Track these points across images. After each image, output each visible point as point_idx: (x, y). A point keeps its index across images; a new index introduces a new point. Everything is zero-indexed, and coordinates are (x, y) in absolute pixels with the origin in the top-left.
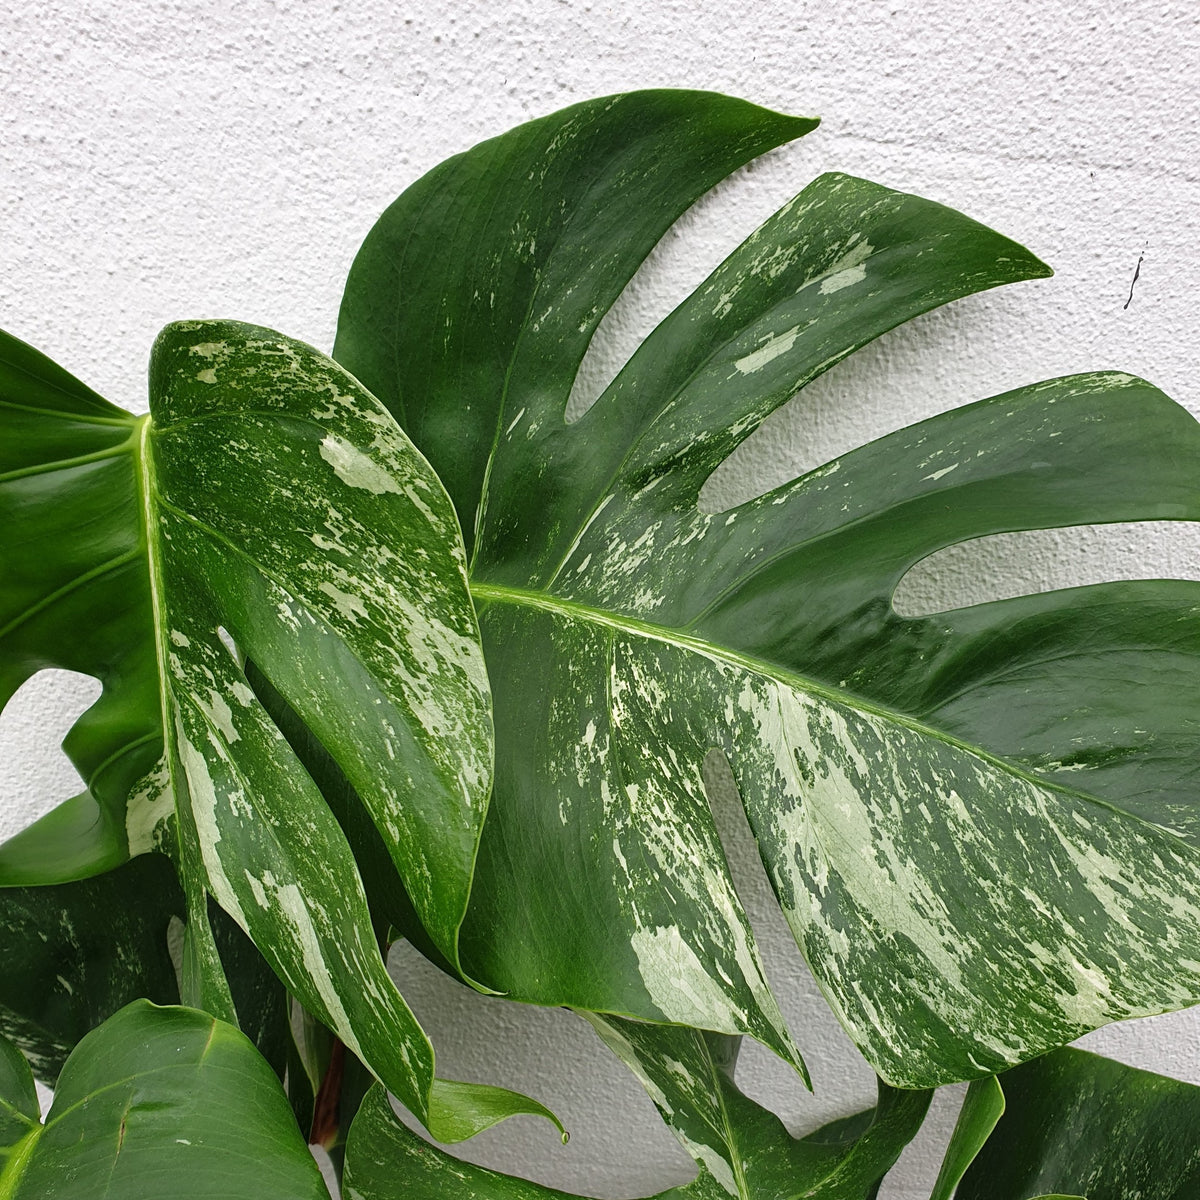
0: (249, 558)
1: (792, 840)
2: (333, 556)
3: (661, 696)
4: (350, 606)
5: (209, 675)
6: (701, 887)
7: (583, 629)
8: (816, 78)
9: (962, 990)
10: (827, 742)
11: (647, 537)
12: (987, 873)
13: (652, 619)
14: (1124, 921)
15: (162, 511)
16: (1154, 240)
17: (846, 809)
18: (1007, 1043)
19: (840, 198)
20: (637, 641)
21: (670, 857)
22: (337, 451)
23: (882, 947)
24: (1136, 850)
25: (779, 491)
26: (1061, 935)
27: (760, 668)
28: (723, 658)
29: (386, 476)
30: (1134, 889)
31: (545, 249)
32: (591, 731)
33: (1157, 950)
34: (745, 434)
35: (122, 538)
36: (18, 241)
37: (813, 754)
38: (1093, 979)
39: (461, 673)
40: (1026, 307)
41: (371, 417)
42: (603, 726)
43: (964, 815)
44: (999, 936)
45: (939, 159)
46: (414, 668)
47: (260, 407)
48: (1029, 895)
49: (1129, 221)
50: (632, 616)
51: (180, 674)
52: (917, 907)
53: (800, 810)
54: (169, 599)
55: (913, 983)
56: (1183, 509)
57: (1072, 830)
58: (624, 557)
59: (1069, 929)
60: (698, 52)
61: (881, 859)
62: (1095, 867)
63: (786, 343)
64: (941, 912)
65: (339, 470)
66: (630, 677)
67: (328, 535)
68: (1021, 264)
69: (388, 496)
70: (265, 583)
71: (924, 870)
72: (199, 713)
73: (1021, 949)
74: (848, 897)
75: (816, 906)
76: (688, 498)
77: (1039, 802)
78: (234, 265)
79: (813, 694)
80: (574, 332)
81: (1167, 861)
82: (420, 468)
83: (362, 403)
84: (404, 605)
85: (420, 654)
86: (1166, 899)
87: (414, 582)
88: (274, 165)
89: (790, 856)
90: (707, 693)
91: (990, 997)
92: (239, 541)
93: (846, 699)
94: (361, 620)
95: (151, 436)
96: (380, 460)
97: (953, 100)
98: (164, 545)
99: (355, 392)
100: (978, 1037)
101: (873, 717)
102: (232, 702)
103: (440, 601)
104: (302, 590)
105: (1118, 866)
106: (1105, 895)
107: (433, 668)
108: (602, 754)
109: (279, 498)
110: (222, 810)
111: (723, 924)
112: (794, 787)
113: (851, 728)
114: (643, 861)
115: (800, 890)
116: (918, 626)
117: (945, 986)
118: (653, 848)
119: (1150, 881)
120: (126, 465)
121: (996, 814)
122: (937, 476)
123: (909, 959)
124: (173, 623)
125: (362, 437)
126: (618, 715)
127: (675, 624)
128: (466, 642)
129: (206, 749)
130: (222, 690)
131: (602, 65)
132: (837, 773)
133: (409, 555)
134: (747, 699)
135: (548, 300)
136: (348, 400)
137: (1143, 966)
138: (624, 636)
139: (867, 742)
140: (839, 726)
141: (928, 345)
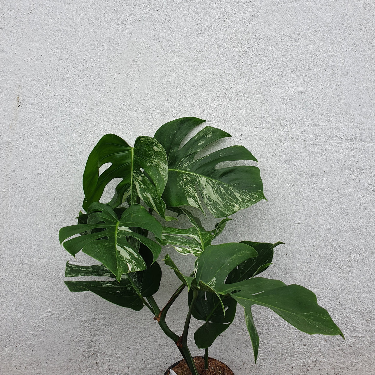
0: (144, 160)
1: (204, 193)
2: (154, 158)
3: (190, 178)
4: (155, 163)
5: (139, 174)
6: (194, 194)
7: (181, 172)
8: (205, 116)
9: (223, 207)
10: (208, 183)
11: (188, 163)
12: (226, 196)
13: (188, 171)
14: (240, 200)
15: (134, 157)
16: (242, 132)
17: (210, 189)
18: (228, 213)
19: (209, 128)
20: (187, 173)
21: (191, 192)
22: (155, 148)
23: (214, 203)
24: (242, 193)
25: (203, 158)
26: (233, 201)
27: (201, 176)
28: (196, 175)
29: (159, 150)
30: (241, 197)
31: (177, 132)
32: (182, 181)
33: (244, 203)
34: (199, 151)
35: (128, 161)
36: (117, 130)
37: (207, 184)
38: (237, 206)
39: (165, 169)
40: (230, 139)
41: (159, 144)
42: (183, 181)
43: (223, 190)
44: (227, 202)
45: (219, 124)
46: (161, 168)
47: (147, 144)
48: (230, 197)
49: (239, 131)
50: (186, 171)
51: (134, 175)
52: (218, 199)
53: (205, 190)
54: (134, 167)
55: (218, 206)
56: (246, 159)
57: (235, 191)
58: (185, 165)
59: (234, 201)
60: (193, 113)
61: (214, 194)
62: (237, 195)
63: (203, 142)
64: (221, 199)
65: (155, 150)
66: (186, 176)
67: (153, 156)
68: (228, 135)
69: (160, 151)
70: (146, 162)
71: (219, 195)
72: (137, 179)
73: (229, 203)
74: (210, 198)
75: (207, 199)
76: (193, 158)
77: (231, 188)
78: (141, 133)
79: (207, 178)
80: (180, 141)
81: (245, 194)
82: (163, 148)
83: (158, 143)
84: (160, 162)
85: (162, 167)
86: (245, 198)
87: (161, 160)
88: (147, 123)
89: (204, 194)
90: (195, 178)
91: (226, 208)
92: (143, 159)
93: (210, 179)
94: (156, 164)
95: (134, 149)
96: (159, 148)
97: (219, 118)
98: (134, 161)
99: (157, 142)
100: (225, 212)
101: (213, 180)
102: (142, 176)
103: (164, 161)
104: (150, 162)
105: (240, 195)
106: (238, 197)
107: (163, 168)
108: (183, 183)
109: (148, 153)
110: (140, 187)
111: (197, 198)
112: (205, 187)
113: (211, 181)
114: (188, 192)
115: (205, 197)
116: (217, 170)
117: (221, 207)
118: (189, 191)
119: (243, 196)
120: (131, 152)
121: (226, 189)
122: (220, 156)
123: (217, 204)
124: (134, 170)
125: (157, 146)
126: (185, 180)
127: (191, 172)
128: (166, 165)
129: (138, 182)
130: (140, 175)
131: (183, 114)
132: (209, 186)
133: (161, 157)
134: (199, 179)
135: (177, 137)
136: (156, 143)
137: (242, 204)
138: (185, 173)
139: (213, 183)
140: (210, 181)
141: (219, 143)
